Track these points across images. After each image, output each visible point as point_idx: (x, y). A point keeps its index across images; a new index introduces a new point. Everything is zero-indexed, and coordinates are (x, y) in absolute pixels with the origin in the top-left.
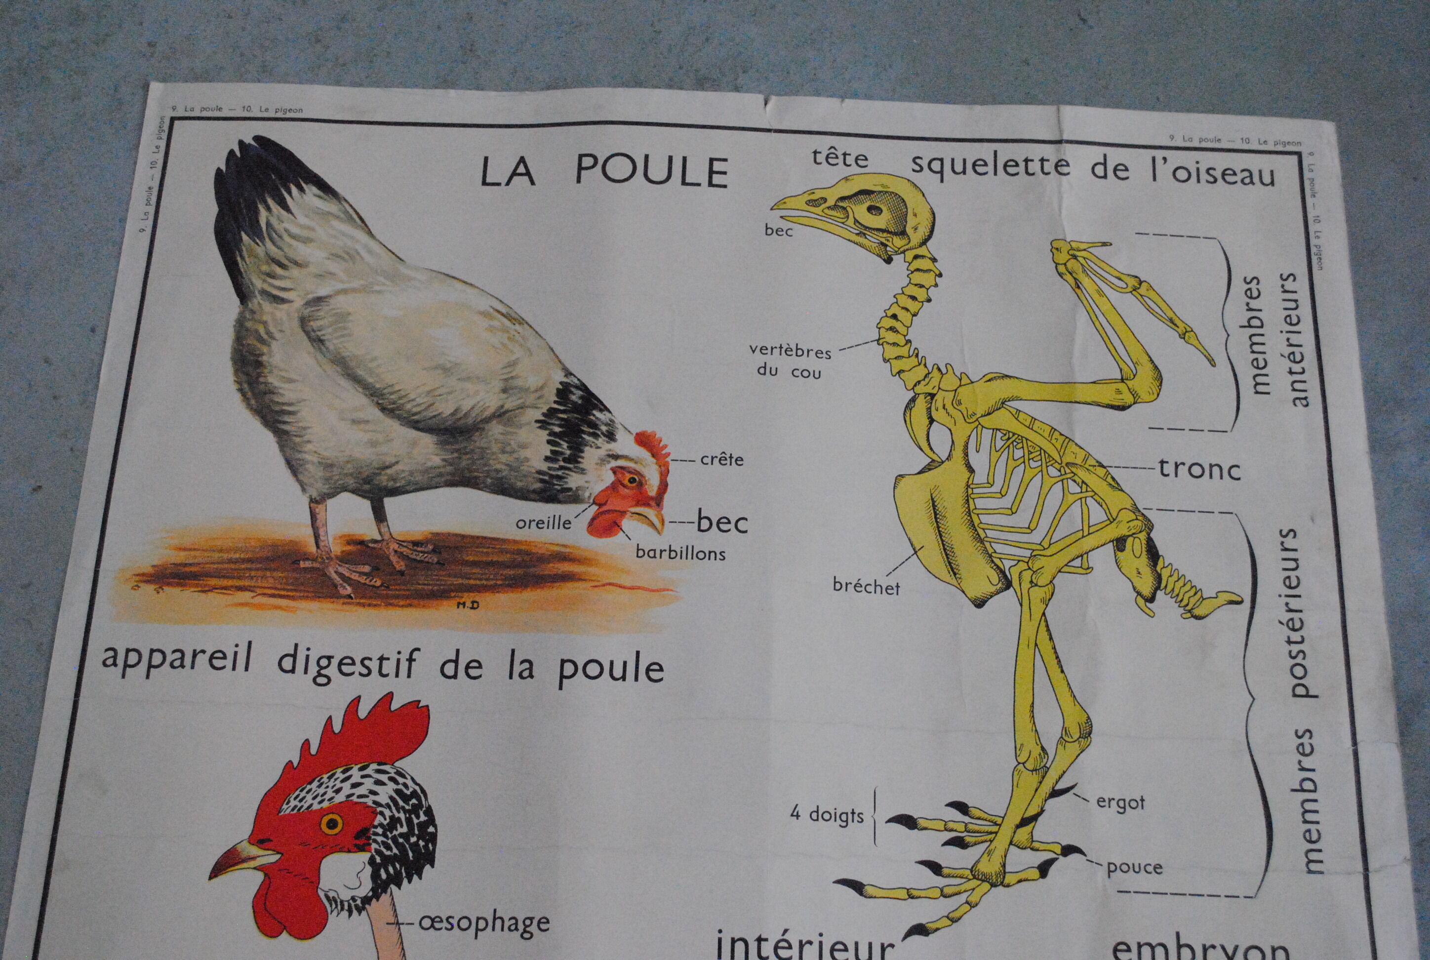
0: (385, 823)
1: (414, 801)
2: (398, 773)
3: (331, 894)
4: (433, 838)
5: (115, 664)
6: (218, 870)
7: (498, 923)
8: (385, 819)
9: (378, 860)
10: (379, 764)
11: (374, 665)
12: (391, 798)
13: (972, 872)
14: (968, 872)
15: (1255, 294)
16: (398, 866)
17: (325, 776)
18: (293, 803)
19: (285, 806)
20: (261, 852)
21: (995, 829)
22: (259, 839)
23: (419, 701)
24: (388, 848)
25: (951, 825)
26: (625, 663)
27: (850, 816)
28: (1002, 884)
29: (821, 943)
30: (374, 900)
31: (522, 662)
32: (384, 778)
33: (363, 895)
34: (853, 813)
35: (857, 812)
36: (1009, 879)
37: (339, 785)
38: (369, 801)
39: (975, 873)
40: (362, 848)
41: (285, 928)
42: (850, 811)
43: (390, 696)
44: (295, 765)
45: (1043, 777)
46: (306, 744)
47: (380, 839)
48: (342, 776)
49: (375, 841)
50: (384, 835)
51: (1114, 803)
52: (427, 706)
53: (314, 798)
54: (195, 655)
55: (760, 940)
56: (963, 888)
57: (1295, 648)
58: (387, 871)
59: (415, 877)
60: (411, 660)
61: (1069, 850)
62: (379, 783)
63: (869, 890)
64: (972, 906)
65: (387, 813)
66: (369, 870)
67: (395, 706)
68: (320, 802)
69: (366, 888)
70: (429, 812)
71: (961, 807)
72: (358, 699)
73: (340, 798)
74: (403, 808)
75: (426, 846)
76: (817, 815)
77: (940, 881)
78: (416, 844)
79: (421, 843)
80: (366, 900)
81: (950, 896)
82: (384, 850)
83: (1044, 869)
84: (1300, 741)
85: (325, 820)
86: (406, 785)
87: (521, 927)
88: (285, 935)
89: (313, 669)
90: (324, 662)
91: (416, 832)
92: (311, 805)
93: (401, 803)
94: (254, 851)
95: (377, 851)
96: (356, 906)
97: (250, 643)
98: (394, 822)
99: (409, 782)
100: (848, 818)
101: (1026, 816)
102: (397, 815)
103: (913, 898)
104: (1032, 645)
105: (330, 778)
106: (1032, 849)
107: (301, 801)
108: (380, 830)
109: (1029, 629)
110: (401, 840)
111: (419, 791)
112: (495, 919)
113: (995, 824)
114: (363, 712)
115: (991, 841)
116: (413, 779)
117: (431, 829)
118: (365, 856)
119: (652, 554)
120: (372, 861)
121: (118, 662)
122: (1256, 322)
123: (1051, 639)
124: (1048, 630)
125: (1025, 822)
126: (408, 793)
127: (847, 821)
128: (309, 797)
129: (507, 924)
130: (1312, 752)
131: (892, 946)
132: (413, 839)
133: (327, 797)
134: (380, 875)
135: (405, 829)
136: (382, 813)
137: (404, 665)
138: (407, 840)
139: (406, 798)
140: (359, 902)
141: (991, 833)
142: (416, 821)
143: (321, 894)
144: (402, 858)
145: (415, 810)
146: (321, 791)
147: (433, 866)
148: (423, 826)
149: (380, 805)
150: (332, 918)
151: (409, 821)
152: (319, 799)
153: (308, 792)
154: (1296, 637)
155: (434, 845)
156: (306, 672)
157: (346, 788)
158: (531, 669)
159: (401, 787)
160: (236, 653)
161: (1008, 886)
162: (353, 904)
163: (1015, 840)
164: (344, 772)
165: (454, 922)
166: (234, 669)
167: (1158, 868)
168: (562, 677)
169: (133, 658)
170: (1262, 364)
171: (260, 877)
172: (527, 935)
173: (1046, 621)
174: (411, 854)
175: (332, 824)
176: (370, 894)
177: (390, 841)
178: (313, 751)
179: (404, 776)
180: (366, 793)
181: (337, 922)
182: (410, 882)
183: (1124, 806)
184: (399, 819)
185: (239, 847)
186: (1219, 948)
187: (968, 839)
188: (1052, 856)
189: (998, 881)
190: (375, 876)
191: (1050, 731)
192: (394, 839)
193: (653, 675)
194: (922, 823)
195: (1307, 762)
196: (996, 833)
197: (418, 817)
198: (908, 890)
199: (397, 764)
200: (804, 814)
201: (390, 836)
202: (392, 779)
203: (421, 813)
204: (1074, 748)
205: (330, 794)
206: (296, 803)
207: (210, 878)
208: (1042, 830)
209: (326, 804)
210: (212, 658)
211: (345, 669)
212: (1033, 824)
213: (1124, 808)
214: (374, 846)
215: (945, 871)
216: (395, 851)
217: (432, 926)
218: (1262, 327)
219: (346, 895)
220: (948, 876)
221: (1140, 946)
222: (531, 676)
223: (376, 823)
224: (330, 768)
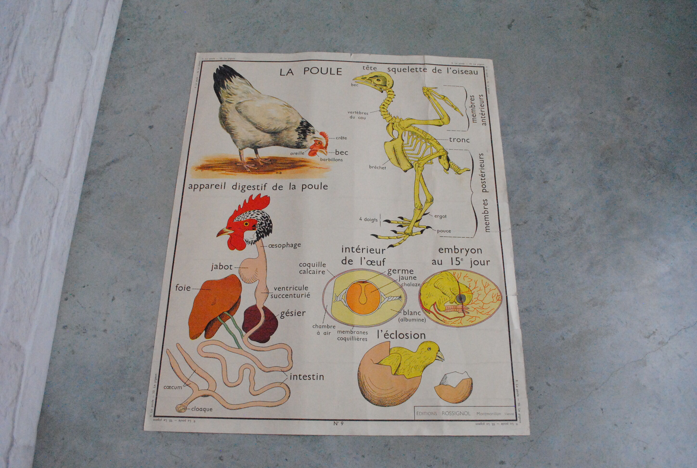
0: (260, 223)
1: (267, 218)
2: (262, 212)
3: (247, 240)
4: (271, 227)
5: (192, 188)
6: (219, 234)
7: (288, 245)
8: (259, 222)
9: (258, 232)
10: (258, 210)
11: (256, 187)
12: (261, 218)
13: (404, 232)
14: (403, 233)
15: (473, 100)
16: (263, 233)
17: (244, 213)
18: (237, 219)
19: (235, 220)
20: (230, 231)
21: (410, 223)
22: (229, 227)
23: (267, 196)
24: (260, 229)
25: (399, 222)
26: (318, 185)
27: (374, 220)
28: (412, 235)
29: (367, 249)
30: (257, 241)
31: (293, 186)
32: (259, 213)
33: (254, 240)
34: (375, 219)
35: (376, 219)
36: (413, 234)
37: (248, 215)
38: (255, 219)
39: (405, 233)
40: (254, 229)
41: (235, 248)
42: (374, 219)
43: (260, 194)
44: (237, 210)
45: (422, 211)
46: (240, 206)
47: (258, 227)
48: (249, 213)
49: (257, 228)
50: (259, 226)
51: (439, 217)
52: (269, 197)
53: (242, 218)
54: (211, 185)
55: (352, 248)
56: (402, 236)
57: (483, 181)
58: (260, 235)
59: (267, 236)
60: (265, 186)
61: (428, 227)
62: (258, 214)
63: (379, 237)
64: (404, 240)
65: (260, 221)
66: (256, 234)
67: (261, 197)
68: (243, 219)
69: (255, 238)
70: (270, 221)
71: (402, 218)
72: (252, 195)
73: (248, 218)
74: (264, 220)
75: (270, 229)
76: (366, 220)
77: (396, 235)
78: (267, 228)
79: (269, 228)
80: (255, 241)
81: (399, 238)
82: (259, 230)
83: (422, 232)
84: (484, 202)
85: (245, 223)
86: (264, 215)
87: (294, 246)
88: (235, 249)
89: (241, 188)
90: (243, 187)
91: (267, 225)
92: (241, 220)
93: (263, 219)
94: (227, 230)
95: (257, 230)
96: (253, 243)
97: (225, 183)
98: (262, 223)
99: (265, 214)
100: (373, 220)
101: (417, 220)
102: (262, 222)
103: (390, 239)
104: (419, 180)
105: (246, 213)
106: (419, 227)
107: (239, 219)
108: (258, 225)
109: (418, 178)
110: (264, 227)
111: (268, 216)
112: (287, 244)
113: (410, 222)
114: (253, 198)
115: (409, 226)
116: (266, 213)
117: (271, 225)
118: (255, 231)
119: (324, 160)
120: (257, 232)
121: (192, 187)
122: (473, 106)
123: (423, 179)
124: (422, 176)
125: (417, 221)
126: (265, 216)
127: (373, 221)
128: (241, 218)
129: (290, 245)
130: (487, 204)
131: (385, 249)
132: (267, 227)
133: (245, 218)
134: (258, 235)
135: (264, 225)
136: (259, 221)
137: (263, 187)
138: (265, 227)
139: (265, 218)
140: (253, 242)
141: (409, 224)
142: (267, 223)
143: (244, 240)
144: (264, 231)
145: (267, 220)
146: (244, 216)
147: (271, 233)
148: (269, 224)
149: (258, 219)
150: (247, 245)
151: (265, 223)
152: (243, 218)
153: (240, 217)
154: (483, 178)
155: (272, 228)
156: (239, 189)
157: (250, 216)
158: (295, 187)
159: (263, 215)
160: (222, 185)
161: (413, 236)
162: (252, 242)
163: (415, 225)
164: (249, 212)
165: (277, 246)
166: (221, 188)
167: (450, 231)
168: (303, 188)
169: (196, 186)
170: (475, 116)
171: (229, 236)
172: (295, 248)
173: (422, 175)
174: (266, 231)
175: (246, 224)
176: (256, 240)
177: (261, 228)
178: (241, 207)
179: (264, 213)
180: (255, 217)
181: (248, 246)
182: (266, 237)
183: (441, 217)
184: (263, 223)
185: (224, 230)
186: (465, 249)
187: (403, 225)
188: (424, 229)
189: (411, 234)
190: (257, 236)
191: (423, 200)
192: (262, 227)
193: (325, 188)
194: (392, 222)
195: (486, 207)
196: (410, 224)
197: (268, 222)
198: (389, 237)
199: (262, 210)
200: (363, 219)
201: (261, 226)
202: (261, 213)
203: (268, 221)
204: (429, 204)
205: (246, 217)
206: (238, 219)
207: (217, 236)
208: (421, 223)
209: (245, 220)
210: (216, 186)
211: (249, 188)
212: (419, 222)
213: (441, 218)
214: (257, 229)
215: (398, 233)
216: (262, 230)
217: (272, 247)
218: (475, 107)
219: (250, 240)
220: (398, 234)
221: (445, 249)
222: (295, 189)
223: (257, 224)
224: (246, 211)
